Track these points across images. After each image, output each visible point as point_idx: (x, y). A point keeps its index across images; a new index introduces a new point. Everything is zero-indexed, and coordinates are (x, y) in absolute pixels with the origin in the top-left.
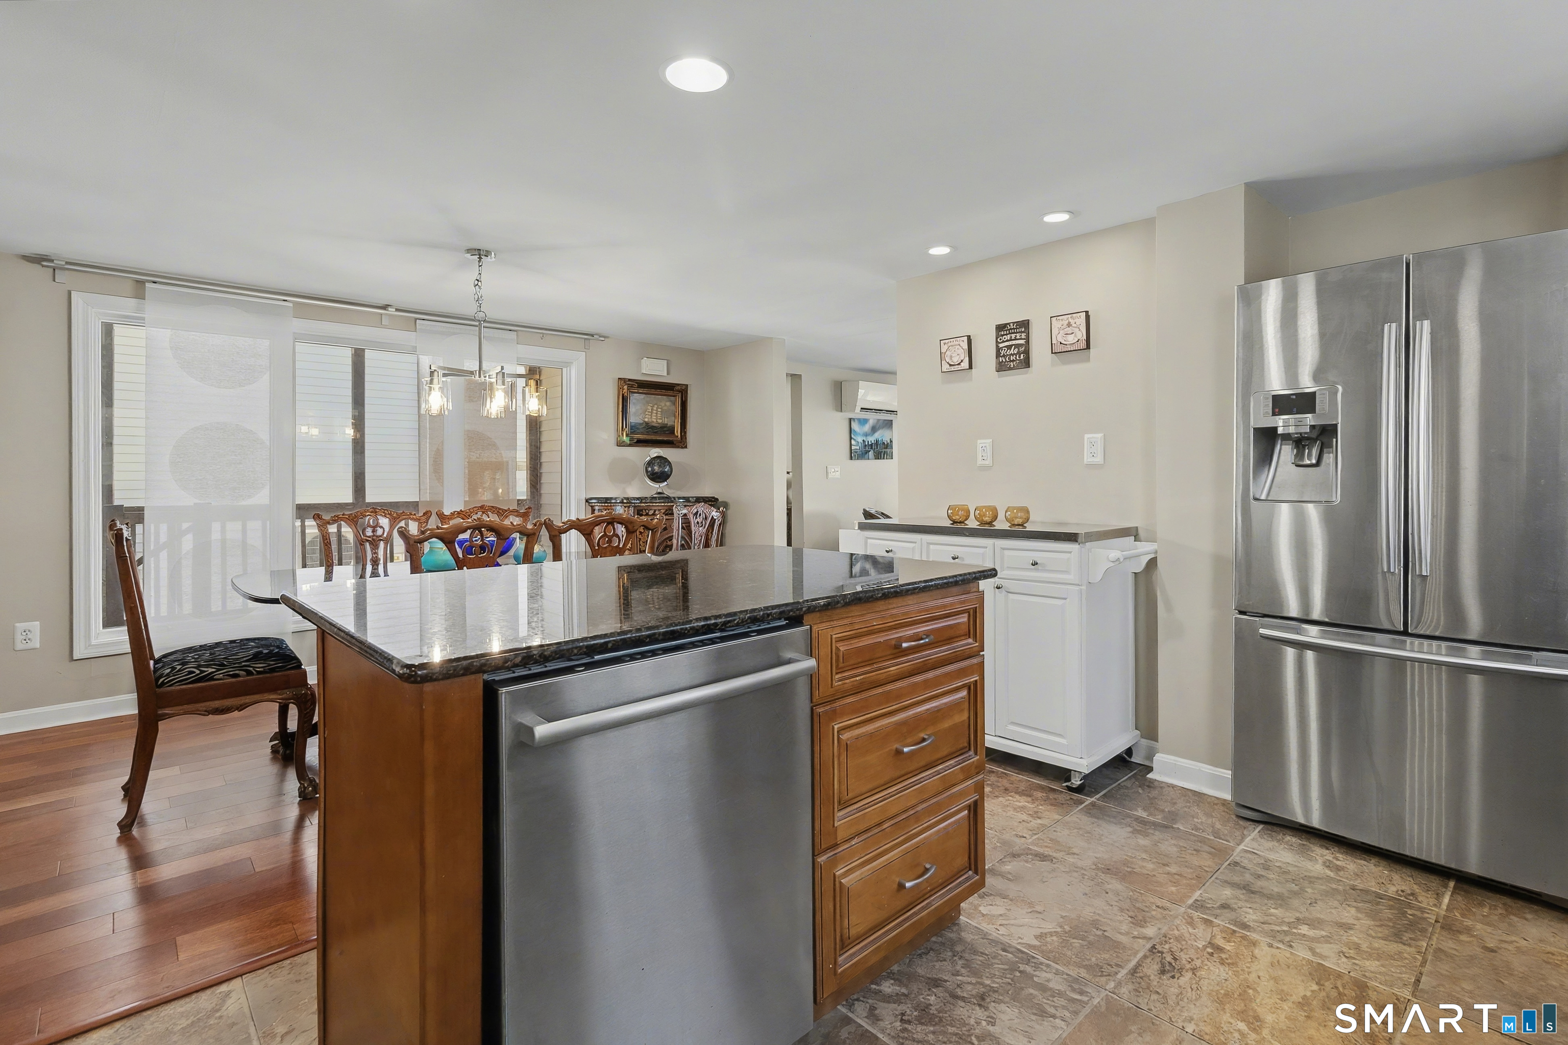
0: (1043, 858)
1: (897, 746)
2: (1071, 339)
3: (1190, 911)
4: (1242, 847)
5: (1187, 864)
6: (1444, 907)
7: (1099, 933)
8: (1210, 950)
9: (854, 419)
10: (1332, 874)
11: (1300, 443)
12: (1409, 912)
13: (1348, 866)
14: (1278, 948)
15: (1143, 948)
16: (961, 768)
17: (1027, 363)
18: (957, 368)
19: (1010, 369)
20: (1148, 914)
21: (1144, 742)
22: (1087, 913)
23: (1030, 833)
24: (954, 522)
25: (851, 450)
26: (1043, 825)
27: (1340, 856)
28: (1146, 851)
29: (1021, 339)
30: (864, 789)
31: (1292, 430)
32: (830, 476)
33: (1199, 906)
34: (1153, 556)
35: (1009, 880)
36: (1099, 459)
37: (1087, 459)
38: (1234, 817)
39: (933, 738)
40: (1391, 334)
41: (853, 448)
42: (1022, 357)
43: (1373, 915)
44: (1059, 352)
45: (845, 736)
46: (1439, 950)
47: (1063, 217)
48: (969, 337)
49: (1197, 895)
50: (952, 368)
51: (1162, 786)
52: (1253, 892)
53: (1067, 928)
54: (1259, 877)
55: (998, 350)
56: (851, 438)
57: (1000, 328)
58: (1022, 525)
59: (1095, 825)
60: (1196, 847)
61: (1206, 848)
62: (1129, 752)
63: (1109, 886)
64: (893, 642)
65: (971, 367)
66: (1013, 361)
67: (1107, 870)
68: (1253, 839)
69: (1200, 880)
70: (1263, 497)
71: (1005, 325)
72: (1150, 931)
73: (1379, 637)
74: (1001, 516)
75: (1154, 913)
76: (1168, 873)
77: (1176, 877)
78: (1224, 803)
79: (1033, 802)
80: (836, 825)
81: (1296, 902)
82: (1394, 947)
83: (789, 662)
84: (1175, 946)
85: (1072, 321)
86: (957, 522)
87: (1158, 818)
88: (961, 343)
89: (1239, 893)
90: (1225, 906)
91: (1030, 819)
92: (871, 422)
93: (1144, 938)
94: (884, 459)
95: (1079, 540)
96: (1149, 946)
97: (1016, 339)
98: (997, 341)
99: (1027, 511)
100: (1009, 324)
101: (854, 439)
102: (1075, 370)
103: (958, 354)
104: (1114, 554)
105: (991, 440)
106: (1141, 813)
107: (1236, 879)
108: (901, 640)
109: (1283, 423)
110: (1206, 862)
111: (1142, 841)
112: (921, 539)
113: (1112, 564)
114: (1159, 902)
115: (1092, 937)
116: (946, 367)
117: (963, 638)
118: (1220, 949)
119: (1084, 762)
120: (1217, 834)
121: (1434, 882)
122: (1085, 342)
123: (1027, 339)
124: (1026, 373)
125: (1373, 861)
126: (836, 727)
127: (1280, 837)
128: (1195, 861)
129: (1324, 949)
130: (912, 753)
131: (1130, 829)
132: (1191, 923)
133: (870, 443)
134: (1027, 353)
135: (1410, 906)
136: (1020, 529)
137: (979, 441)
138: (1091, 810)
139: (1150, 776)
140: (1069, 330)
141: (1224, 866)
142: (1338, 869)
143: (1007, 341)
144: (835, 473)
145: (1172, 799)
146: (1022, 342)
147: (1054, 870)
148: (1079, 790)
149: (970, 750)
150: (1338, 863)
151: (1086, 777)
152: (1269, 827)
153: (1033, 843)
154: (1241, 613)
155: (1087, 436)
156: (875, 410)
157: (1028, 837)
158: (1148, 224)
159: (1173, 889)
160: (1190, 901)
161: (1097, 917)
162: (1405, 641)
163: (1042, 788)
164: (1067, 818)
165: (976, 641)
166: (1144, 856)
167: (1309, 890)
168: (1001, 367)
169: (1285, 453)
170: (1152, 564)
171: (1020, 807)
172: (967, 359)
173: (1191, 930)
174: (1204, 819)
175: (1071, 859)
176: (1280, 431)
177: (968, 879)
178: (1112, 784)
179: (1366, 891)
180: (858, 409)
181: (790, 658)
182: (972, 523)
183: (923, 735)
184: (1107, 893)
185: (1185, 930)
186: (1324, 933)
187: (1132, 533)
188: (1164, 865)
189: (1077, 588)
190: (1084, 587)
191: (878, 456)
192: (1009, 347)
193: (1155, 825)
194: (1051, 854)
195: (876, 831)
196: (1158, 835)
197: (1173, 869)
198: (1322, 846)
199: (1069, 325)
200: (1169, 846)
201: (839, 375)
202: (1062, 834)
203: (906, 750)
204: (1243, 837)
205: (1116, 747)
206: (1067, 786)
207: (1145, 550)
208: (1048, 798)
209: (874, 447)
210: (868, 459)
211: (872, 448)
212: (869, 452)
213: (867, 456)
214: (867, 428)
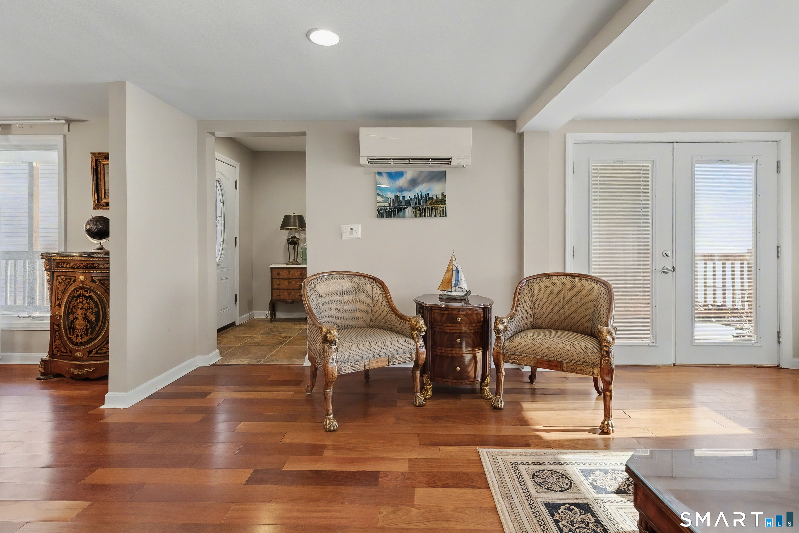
25: (377, 207)
41: (380, 205)
92: (409, 175)
133: (407, 199)
191: (421, 213)
209: (413, 203)
210: (404, 217)
211: (410, 205)
212: (404, 208)
213: (401, 214)
214: (402, 182)
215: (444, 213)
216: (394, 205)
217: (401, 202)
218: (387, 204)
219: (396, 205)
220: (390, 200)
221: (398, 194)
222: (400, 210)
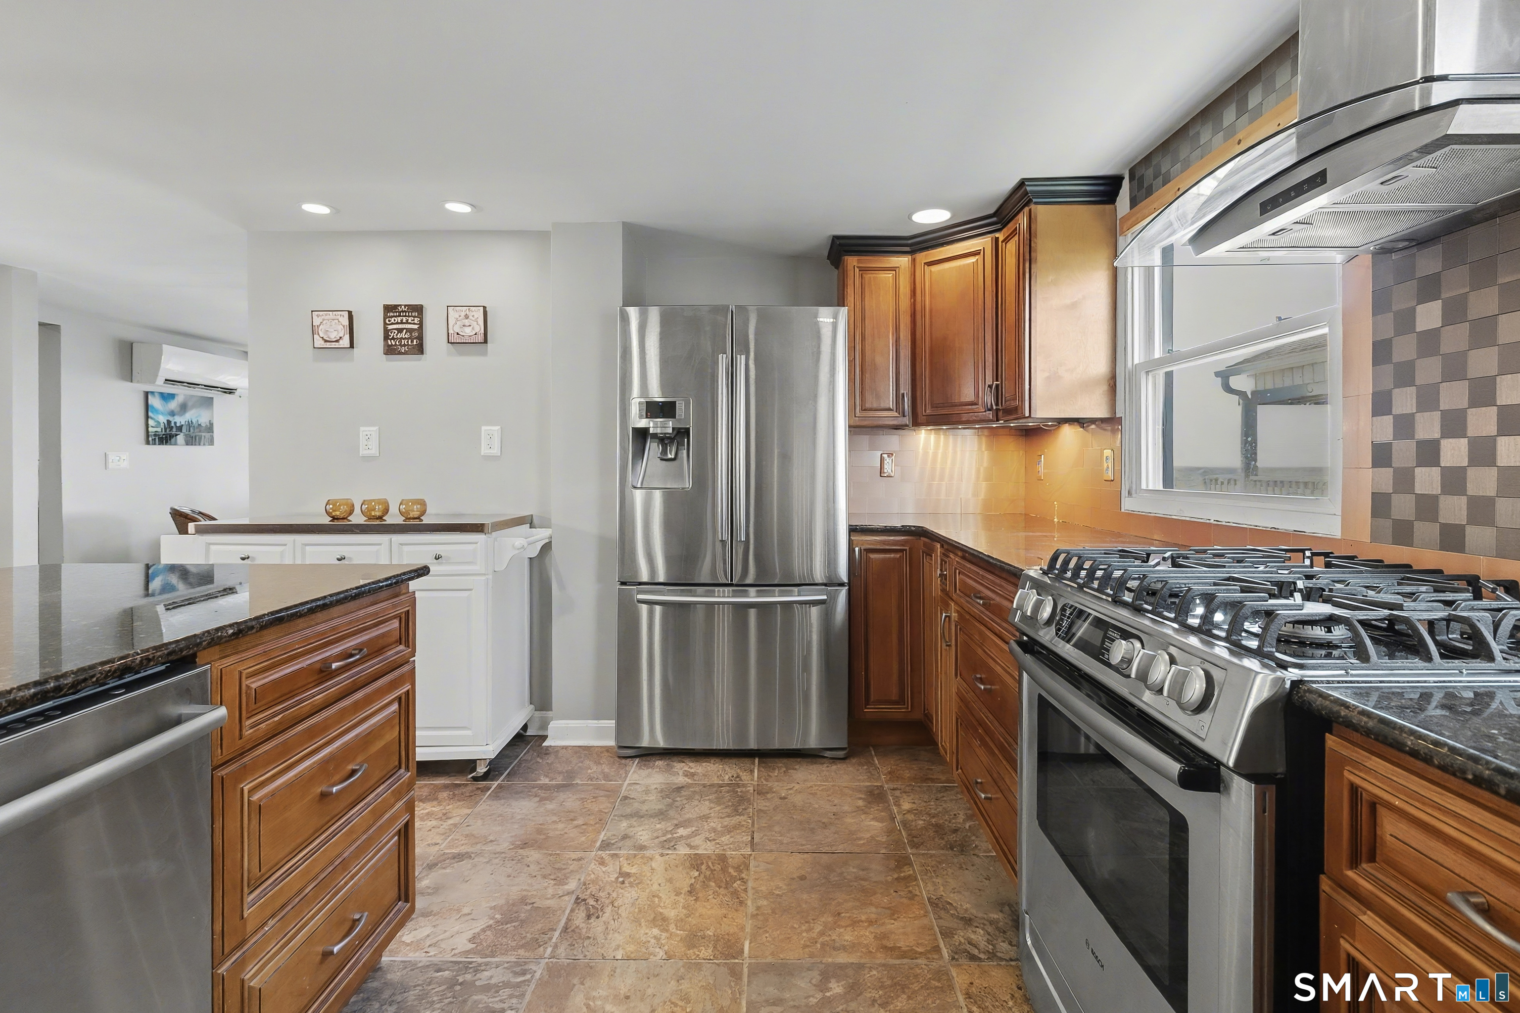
0: (459, 857)
1: (323, 788)
2: (468, 331)
3: (600, 853)
4: (627, 782)
5: (589, 813)
6: (756, 778)
7: (529, 907)
8: (621, 879)
9: (152, 393)
10: (690, 781)
11: (664, 440)
12: (739, 790)
13: (698, 771)
14: (668, 854)
15: (569, 901)
16: (393, 792)
17: (420, 349)
18: (333, 345)
19: (400, 353)
20: (567, 871)
21: (538, 714)
22: (515, 892)
23: (443, 837)
24: (334, 518)
25: (147, 431)
26: (455, 825)
27: (691, 764)
28: (555, 814)
29: (414, 324)
30: (281, 856)
31: (659, 431)
32: (110, 465)
33: (605, 846)
34: (547, 541)
35: (429, 894)
36: (496, 451)
37: (484, 451)
38: (617, 759)
39: (366, 765)
40: (723, 361)
41: (150, 429)
42: (415, 343)
43: (719, 801)
44: (456, 343)
45: (255, 798)
46: (760, 811)
47: (465, 209)
48: (350, 313)
49: (602, 837)
50: (328, 345)
51: (556, 750)
52: (642, 817)
53: (498, 916)
54: (644, 802)
55: (386, 332)
56: (147, 417)
57: (389, 309)
58: (418, 518)
59: (505, 806)
60: (594, 795)
61: (602, 793)
62: (525, 727)
63: (529, 859)
64: (318, 666)
65: (352, 346)
66: (405, 346)
67: (525, 845)
68: (634, 772)
69: (602, 822)
70: (639, 486)
71: (396, 307)
72: (572, 885)
73: (700, 589)
74: (394, 509)
75: (571, 868)
76: (577, 827)
77: (584, 827)
78: (608, 749)
79: (439, 804)
80: (245, 916)
81: (672, 813)
82: (736, 819)
83: (178, 721)
84: (593, 889)
85: (470, 314)
86: (337, 519)
87: (559, 780)
88: (341, 319)
89: (633, 821)
90: (625, 837)
91: (441, 822)
92: (180, 399)
93: (568, 894)
94: (200, 445)
95: (486, 531)
96: (574, 897)
97: (407, 323)
98: (385, 324)
99: (423, 503)
100: (401, 305)
101: (152, 418)
102: (471, 361)
103: (337, 329)
104: (519, 542)
105: (377, 428)
106: (544, 781)
107: (628, 811)
108: (327, 662)
109: (654, 425)
110: (604, 804)
111: (550, 806)
112: (294, 541)
113: (517, 552)
114: (574, 856)
115: (523, 915)
116: (319, 343)
117: (393, 646)
118: (628, 875)
119: (490, 748)
120: (606, 777)
121: (746, 763)
122: (482, 335)
123: (421, 324)
124: (420, 360)
125: (712, 761)
126: (246, 789)
127: (651, 764)
128: (595, 807)
129: (697, 841)
130: (340, 792)
131: (537, 799)
132: (602, 863)
133: (178, 425)
134: (420, 338)
135: (738, 785)
136: (417, 522)
137: (362, 429)
138: (496, 796)
139: (545, 744)
140: (467, 322)
141: (617, 804)
142: (693, 775)
143: (397, 323)
144: (120, 460)
145: (567, 759)
146: (416, 327)
147: (475, 866)
148: (486, 776)
149: (400, 768)
150: (692, 771)
151: (492, 762)
152: (644, 758)
153: (449, 847)
154: (623, 583)
155: (483, 428)
156: (188, 383)
157: (440, 842)
158: (542, 237)
159: (583, 839)
160: (598, 844)
161: (525, 893)
162: (714, 591)
163: (446, 787)
164: (479, 808)
165: (408, 647)
166: (555, 818)
167: (678, 799)
168: (390, 350)
169: (653, 449)
170: (546, 548)
171: (428, 814)
172: (347, 337)
173: (604, 869)
174: (595, 768)
175: (489, 848)
176: (651, 431)
177: (399, 911)
178: (511, 763)
179: (712, 785)
180: (160, 381)
181: (180, 716)
182: (358, 518)
183: (351, 767)
184: (528, 866)
185: (600, 870)
186: (694, 829)
187: (528, 521)
188: (572, 820)
189: (483, 578)
190: (490, 577)
191: (191, 441)
192: (400, 331)
193: (560, 788)
194: (468, 850)
195: (297, 900)
196: (562, 796)
197: (580, 822)
198: (680, 762)
199: (467, 317)
200: (570, 801)
201: (129, 334)
202: (478, 827)
203: (334, 789)
204: (627, 773)
205: (514, 728)
206: (473, 777)
207: (541, 535)
208: (454, 795)
209: (184, 430)
210: (176, 444)
211: (181, 431)
212: (176, 435)
213: (173, 440)
214: (173, 405)
215: (211, 442)
216: (165, 431)
217: (172, 427)
218: (159, 430)
219: (168, 430)
220: (162, 426)
221: (171, 419)
222: (171, 436)
